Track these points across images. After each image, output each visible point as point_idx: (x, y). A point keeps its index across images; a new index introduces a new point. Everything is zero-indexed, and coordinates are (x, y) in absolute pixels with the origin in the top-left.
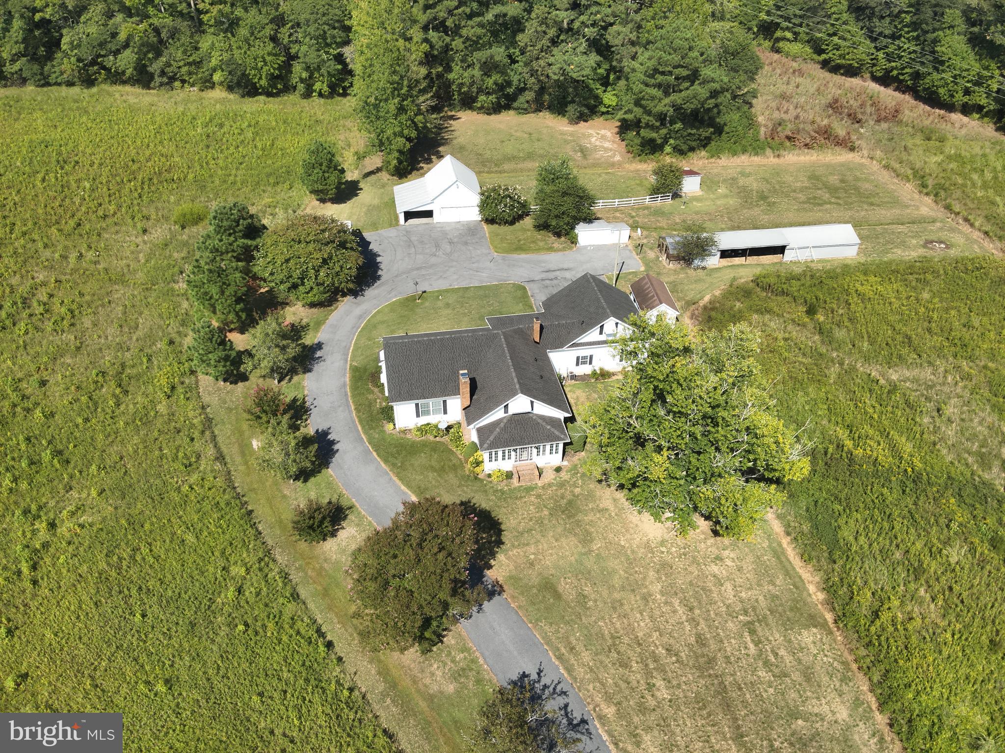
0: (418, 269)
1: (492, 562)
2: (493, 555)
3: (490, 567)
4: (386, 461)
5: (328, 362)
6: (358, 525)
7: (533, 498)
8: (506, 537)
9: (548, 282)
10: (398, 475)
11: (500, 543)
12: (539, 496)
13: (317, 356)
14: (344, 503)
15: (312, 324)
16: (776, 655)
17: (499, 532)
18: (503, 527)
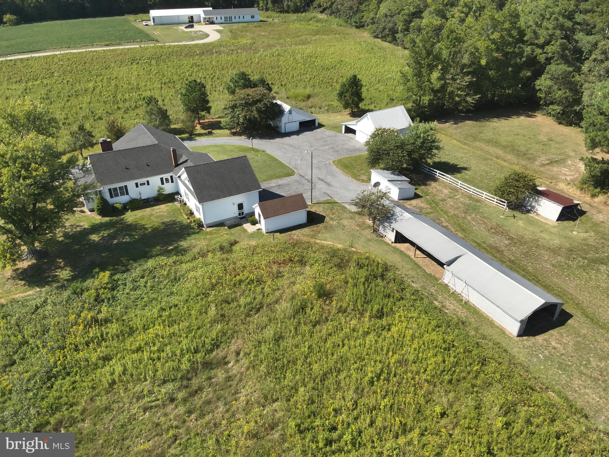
0: (291, 146)
9: (305, 181)
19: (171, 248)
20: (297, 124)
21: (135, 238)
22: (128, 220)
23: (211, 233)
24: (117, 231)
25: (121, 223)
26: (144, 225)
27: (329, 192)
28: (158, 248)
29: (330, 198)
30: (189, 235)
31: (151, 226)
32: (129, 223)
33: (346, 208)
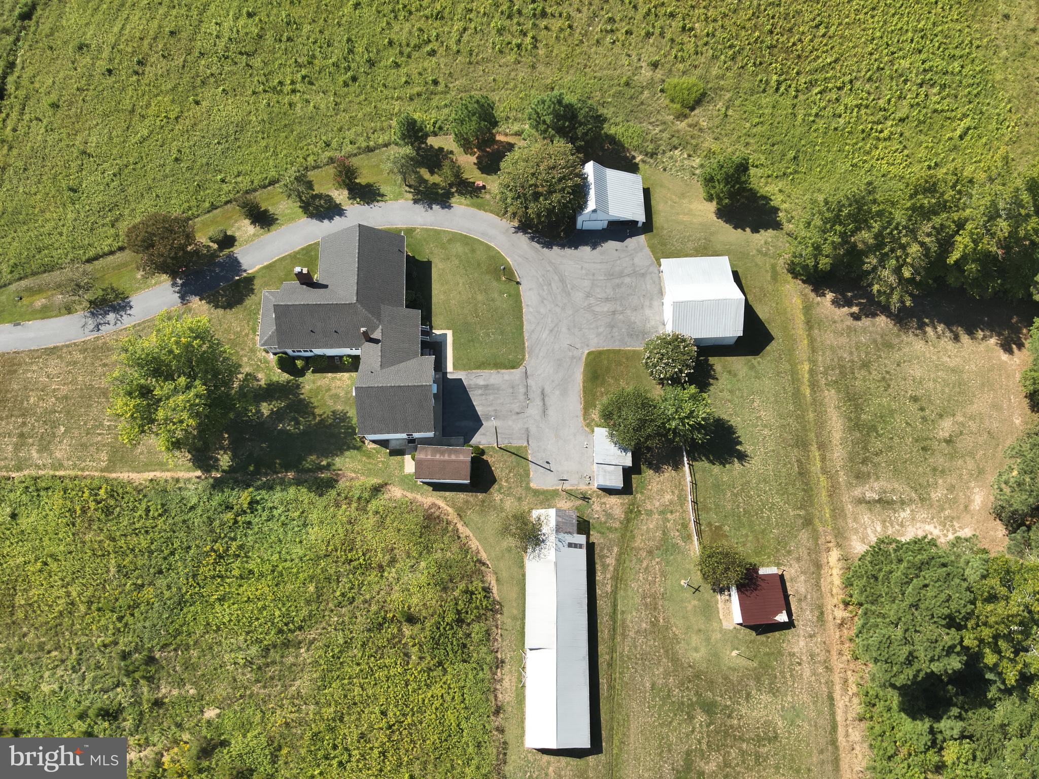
0: (562, 281)
1: (203, 302)
2: (209, 303)
3: (201, 300)
4: (303, 249)
5: (425, 214)
6: (254, 235)
7: (247, 331)
8: (220, 312)
9: (522, 390)
10: (289, 255)
11: (216, 307)
12: (247, 335)
13: (434, 206)
14: (272, 228)
15: (479, 200)
16: (100, 434)
17: (225, 308)
18: (228, 310)
19: (324, 463)
20: (606, 223)
21: (299, 429)
22: (303, 391)
23: (369, 455)
24: (287, 407)
25: (294, 395)
26: (314, 407)
27: (533, 430)
28: (313, 457)
29: (525, 444)
30: (349, 449)
31: (321, 412)
32: (302, 396)
33: (528, 475)
